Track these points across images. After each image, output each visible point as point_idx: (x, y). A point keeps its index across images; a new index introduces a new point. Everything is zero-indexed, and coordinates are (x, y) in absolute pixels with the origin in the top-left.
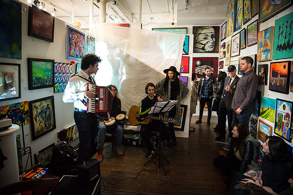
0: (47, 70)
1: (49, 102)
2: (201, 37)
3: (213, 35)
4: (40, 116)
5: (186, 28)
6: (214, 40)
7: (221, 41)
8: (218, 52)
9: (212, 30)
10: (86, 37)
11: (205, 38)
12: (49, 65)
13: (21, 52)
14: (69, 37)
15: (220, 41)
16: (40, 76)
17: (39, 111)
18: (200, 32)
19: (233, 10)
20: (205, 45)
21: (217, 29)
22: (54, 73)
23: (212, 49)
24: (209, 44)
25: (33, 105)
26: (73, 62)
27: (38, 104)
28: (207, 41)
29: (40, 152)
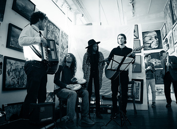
2: (147, 39)
3: (156, 36)
6: (157, 40)
7: (163, 39)
9: (155, 33)
11: (150, 39)
18: (146, 35)
19: (169, 11)
20: (151, 44)
21: (158, 32)
23: (157, 47)
24: (155, 43)
29: (8, 105)
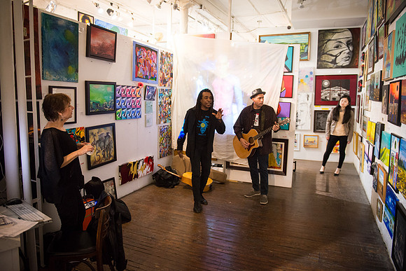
0: (108, 94)
1: (109, 130)
2: (331, 45)
3: (349, 41)
4: (98, 145)
5: (308, 33)
6: (351, 49)
8: (357, 67)
9: (349, 34)
10: (159, 54)
11: (337, 47)
12: (110, 89)
13: (77, 75)
14: (136, 55)
15: (361, 49)
16: (99, 100)
17: (97, 139)
18: (329, 37)
20: (336, 56)
21: (356, 32)
22: (115, 98)
23: (347, 63)
24: (344, 55)
25: (90, 131)
26: (141, 85)
27: (95, 131)
28: (340, 50)
